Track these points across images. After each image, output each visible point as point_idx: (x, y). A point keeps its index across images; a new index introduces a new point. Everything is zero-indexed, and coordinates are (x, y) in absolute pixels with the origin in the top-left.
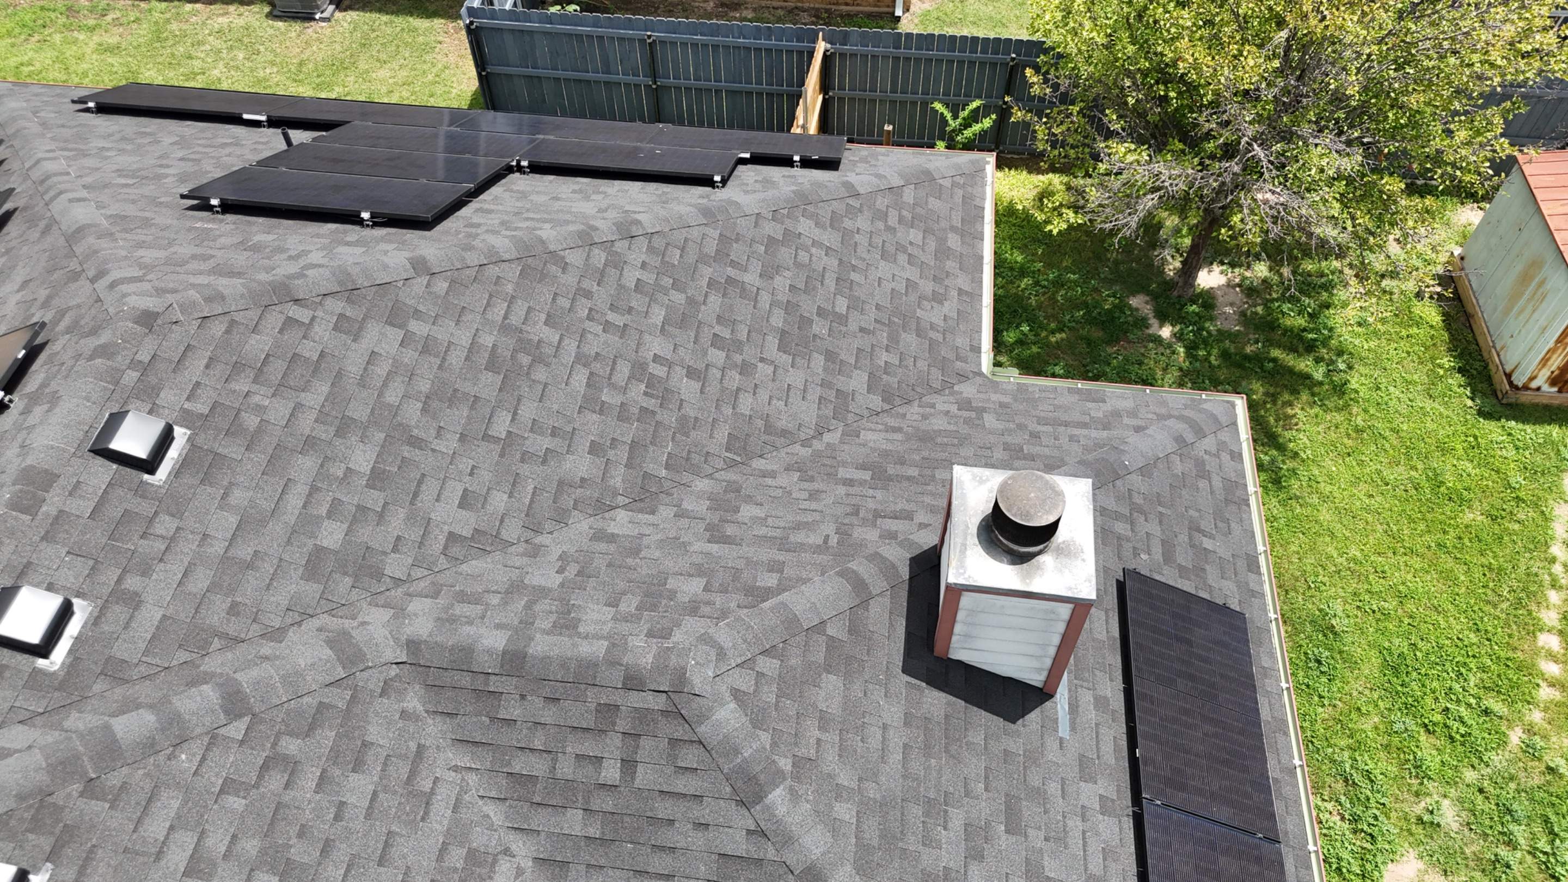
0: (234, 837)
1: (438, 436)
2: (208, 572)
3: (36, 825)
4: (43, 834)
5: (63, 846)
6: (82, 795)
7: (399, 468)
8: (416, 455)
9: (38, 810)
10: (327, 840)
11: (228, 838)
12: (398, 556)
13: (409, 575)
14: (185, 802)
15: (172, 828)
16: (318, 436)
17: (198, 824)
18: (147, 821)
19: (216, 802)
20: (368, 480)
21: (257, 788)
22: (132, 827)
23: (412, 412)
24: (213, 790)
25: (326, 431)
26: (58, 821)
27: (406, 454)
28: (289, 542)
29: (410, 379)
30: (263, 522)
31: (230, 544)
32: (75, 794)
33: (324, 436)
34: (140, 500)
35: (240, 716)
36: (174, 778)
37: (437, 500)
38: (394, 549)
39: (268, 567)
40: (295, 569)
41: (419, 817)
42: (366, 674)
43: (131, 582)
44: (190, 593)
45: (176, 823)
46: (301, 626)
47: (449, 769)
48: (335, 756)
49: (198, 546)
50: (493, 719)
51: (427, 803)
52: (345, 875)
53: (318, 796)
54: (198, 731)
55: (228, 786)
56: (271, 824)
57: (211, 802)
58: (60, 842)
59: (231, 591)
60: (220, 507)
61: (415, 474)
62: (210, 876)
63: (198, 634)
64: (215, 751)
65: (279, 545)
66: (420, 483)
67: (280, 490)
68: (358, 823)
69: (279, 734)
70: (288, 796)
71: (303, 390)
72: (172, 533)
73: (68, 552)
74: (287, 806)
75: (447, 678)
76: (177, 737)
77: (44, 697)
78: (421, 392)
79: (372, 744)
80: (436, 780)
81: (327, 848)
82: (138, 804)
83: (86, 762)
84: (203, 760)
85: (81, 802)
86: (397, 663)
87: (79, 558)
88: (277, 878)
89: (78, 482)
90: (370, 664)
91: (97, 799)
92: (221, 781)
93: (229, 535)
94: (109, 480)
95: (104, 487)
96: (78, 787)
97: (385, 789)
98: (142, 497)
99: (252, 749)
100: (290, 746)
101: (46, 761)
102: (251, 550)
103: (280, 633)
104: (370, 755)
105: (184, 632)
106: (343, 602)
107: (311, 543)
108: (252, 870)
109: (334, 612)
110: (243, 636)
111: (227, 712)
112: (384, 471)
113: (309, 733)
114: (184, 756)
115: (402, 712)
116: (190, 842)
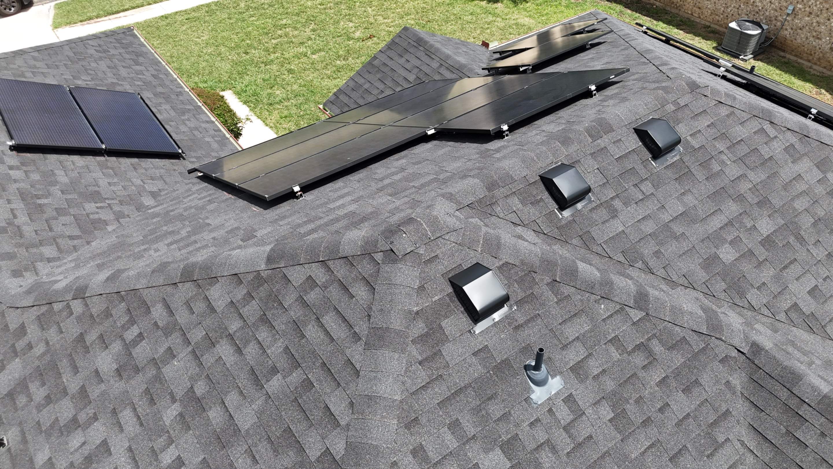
0: (604, 371)
1: (815, 244)
2: (655, 225)
3: (521, 281)
4: (521, 288)
5: (526, 302)
6: (548, 284)
7: (783, 246)
8: (797, 246)
9: (525, 275)
10: (649, 418)
11: (601, 369)
12: (759, 293)
13: (760, 308)
14: (591, 331)
15: (578, 338)
16: (746, 197)
17: (591, 347)
18: (569, 324)
19: (605, 344)
20: (763, 240)
21: (629, 355)
22: (561, 321)
23: (806, 221)
24: (607, 336)
25: (752, 198)
26: (531, 288)
27: (791, 241)
28: (703, 241)
29: (814, 203)
30: (694, 221)
31: (672, 220)
32: (545, 282)
33: (750, 200)
34: (642, 167)
35: (641, 309)
36: (592, 313)
37: (797, 279)
38: (759, 288)
39: (685, 246)
40: (698, 258)
41: (706, 453)
42: (718, 342)
43: (617, 204)
44: (641, 230)
45: (581, 337)
46: (686, 289)
47: (739, 440)
48: (677, 373)
49: (657, 209)
50: (788, 432)
51: (716, 449)
52: (648, 448)
53: (657, 388)
54: (616, 299)
55: (615, 341)
56: (625, 381)
57: (603, 342)
58: (526, 299)
59: (661, 243)
60: (678, 198)
61: (791, 256)
62: (582, 381)
63: (634, 253)
64: (618, 318)
65: (697, 239)
66: (791, 263)
67: (712, 211)
68: (670, 425)
69: (655, 335)
70: (641, 374)
71: (751, 169)
72: (648, 194)
73: (598, 168)
74: (638, 378)
75: (769, 384)
76: (605, 293)
77: (550, 227)
78: (816, 214)
79: (701, 385)
80: (727, 440)
81: (647, 422)
82: (570, 312)
83: (558, 270)
84: (611, 316)
85: (545, 287)
86: (738, 350)
87: (601, 175)
88: (613, 415)
89: (620, 140)
90: (723, 338)
91: (553, 293)
92: (613, 335)
93: (675, 215)
94: (634, 148)
95: (630, 150)
96: (547, 279)
97: (695, 418)
98: (644, 166)
99: (637, 331)
100: (657, 348)
101: (541, 255)
102: (681, 230)
103: (673, 284)
104: (696, 391)
105: (628, 246)
106: (715, 294)
107: (714, 250)
108: (603, 398)
109: (706, 296)
110: (655, 271)
111: (636, 302)
112: (774, 242)
113: (671, 348)
114: (603, 306)
115: (728, 382)
116: (583, 353)
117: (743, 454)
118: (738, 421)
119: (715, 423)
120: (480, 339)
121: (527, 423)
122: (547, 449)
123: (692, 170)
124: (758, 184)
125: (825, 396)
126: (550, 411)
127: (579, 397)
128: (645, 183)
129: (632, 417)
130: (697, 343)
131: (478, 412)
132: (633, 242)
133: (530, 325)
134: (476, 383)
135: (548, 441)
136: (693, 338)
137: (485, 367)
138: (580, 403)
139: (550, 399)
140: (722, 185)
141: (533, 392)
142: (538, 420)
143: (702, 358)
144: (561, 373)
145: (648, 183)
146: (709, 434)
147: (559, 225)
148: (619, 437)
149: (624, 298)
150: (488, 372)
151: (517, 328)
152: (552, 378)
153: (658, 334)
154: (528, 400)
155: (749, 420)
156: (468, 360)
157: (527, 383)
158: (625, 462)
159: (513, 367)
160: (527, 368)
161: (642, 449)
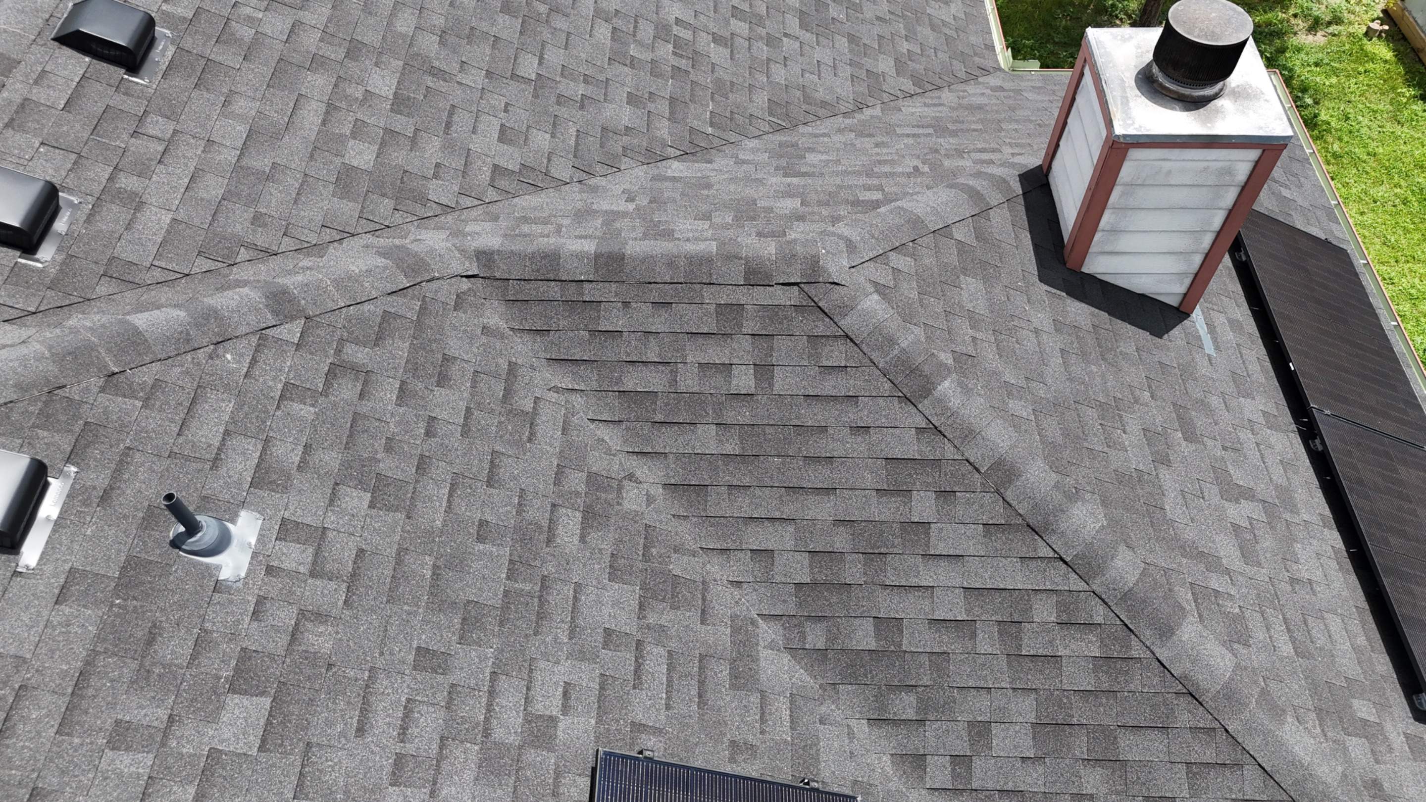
0: (308, 447)
1: (462, 70)
2: (220, 179)
3: (46, 420)
4: (58, 431)
5: (87, 446)
6: (103, 390)
7: (425, 96)
8: (442, 86)
9: (46, 404)
10: (422, 456)
11: (301, 449)
12: (441, 182)
13: (457, 202)
14: (239, 406)
15: (227, 433)
16: (326, 55)
17: (261, 430)
18: (194, 424)
19: (278, 407)
20: (393, 105)
21: (327, 396)
22: (177, 430)
23: (429, 44)
24: (272, 394)
25: (336, 52)
26: (76, 417)
27: (430, 84)
28: (312, 156)
29: (421, 12)
30: (276, 136)
31: (242, 154)
32: (95, 390)
33: (333, 56)
34: (124, 98)
35: (293, 318)
36: (221, 379)
37: (474, 132)
38: (436, 176)
39: (292, 182)
40: (324, 186)
41: (525, 438)
42: (434, 285)
43: (127, 182)
44: (202, 199)
45: (231, 427)
46: (342, 244)
47: (549, 390)
48: (414, 368)
49: (203, 152)
50: (593, 333)
51: (532, 424)
52: (450, 495)
53: (401, 410)
54: (243, 330)
55: (288, 392)
56: (351, 436)
57: (272, 409)
58: (83, 442)
59: (252, 200)
60: (222, 114)
61: (443, 104)
62: (285, 489)
63: (220, 242)
64: (268, 355)
65: (301, 160)
66: (451, 114)
67: (292, 105)
68: (455, 441)
69: (341, 340)
70: (365, 407)
71: (301, 9)
72: (169, 136)
73: (42, 143)
74: (366, 417)
75: (531, 291)
76: (215, 334)
77: (34, 295)
78: (435, 26)
79: (455, 358)
80: (537, 400)
81: (423, 464)
82: (181, 404)
83: (103, 354)
84: (254, 361)
85: (103, 398)
86: (467, 277)
87: (57, 151)
88: (369, 495)
89: (43, 71)
90: (437, 275)
91: (125, 396)
92: (280, 386)
93: (239, 144)
94: (82, 72)
95: (77, 80)
96: (95, 382)
97: (480, 406)
98: (126, 94)
99: (311, 353)
100: (358, 354)
101: (49, 351)
102: (268, 162)
103: (317, 249)
104: (454, 370)
105: (201, 238)
106: (387, 223)
107: (338, 161)
108: (337, 484)
109: (377, 233)
110: (275, 248)
111: (275, 313)
112: (409, 98)
113: (378, 340)
114: (229, 357)
115: (484, 327)
116: (253, 449)
117: (567, 401)
118: (532, 367)
119: (508, 392)
120: (48, 568)
121: (247, 620)
122: (309, 625)
123: (212, 57)
124: (326, 25)
125: (597, 256)
126: (270, 570)
127: (299, 511)
128: (149, 120)
129: (399, 475)
130: (408, 307)
131: (147, 679)
132: (206, 227)
133: (126, 477)
134: (105, 640)
135: (302, 613)
136: (397, 305)
137: (97, 603)
138: (308, 520)
139: (255, 555)
140: (277, 57)
141: (218, 568)
142: (261, 601)
143: (430, 321)
144: (243, 504)
145: (152, 118)
146: (510, 411)
147: (47, 281)
148: (400, 516)
149: (253, 321)
150: (112, 605)
151: (105, 497)
152: (233, 521)
153: (345, 334)
154: (218, 587)
155: (542, 355)
156: (55, 620)
157: (196, 565)
158: (434, 541)
159: (151, 562)
160: (176, 543)
161: (444, 504)
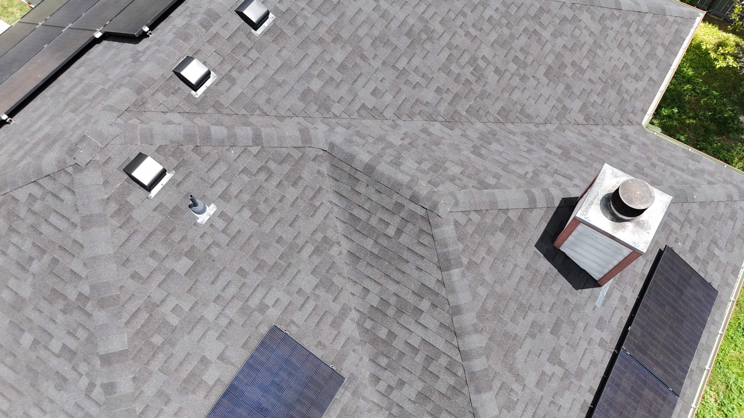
0: (241, 191)
3: (173, 154)
4: (175, 159)
5: (180, 167)
6: (192, 150)
9: (176, 149)
10: (274, 208)
11: (239, 191)
14: (228, 170)
15: (220, 177)
17: (230, 180)
18: (212, 170)
19: (239, 174)
21: (255, 176)
22: (206, 171)
24: (239, 169)
26: (181, 156)
28: (298, 81)
31: (275, 72)
32: (190, 149)
35: (257, 145)
36: (227, 159)
40: (297, 94)
41: (310, 215)
42: (310, 149)
43: (234, 73)
44: (254, 87)
45: (222, 176)
46: (290, 119)
47: (328, 201)
48: (287, 176)
50: (352, 189)
51: (315, 211)
53: (276, 190)
54: (241, 144)
55: (244, 170)
56: (255, 192)
57: (237, 174)
58: (180, 165)
59: (270, 92)
62: (228, 201)
63: (252, 106)
64: (245, 155)
68: (287, 207)
69: (269, 159)
70: (265, 184)
73: (215, 51)
74: (263, 188)
75: (341, 165)
76: (232, 143)
77: (190, 106)
79: (303, 178)
80: (322, 203)
81: (273, 211)
82: (211, 163)
83: (198, 139)
84: (239, 156)
85: (191, 153)
86: (323, 150)
88: (251, 214)
90: (313, 146)
91: (197, 154)
92: (243, 168)
96: (192, 147)
97: (302, 198)
99: (258, 160)
100: (272, 165)
101: (184, 131)
104: (300, 183)
105: (247, 103)
108: (243, 206)
110: (268, 113)
111: (253, 142)
113: (280, 163)
114: (232, 152)
115: (319, 171)
116: (225, 185)
117: (332, 208)
118: (327, 191)
119: (314, 197)
120: (156, 200)
121: (198, 237)
122: (214, 246)
126: (211, 225)
127: (228, 210)
129: (264, 211)
130: (297, 154)
132: (250, 99)
133: (186, 180)
134: (161, 226)
135: (214, 242)
136: (293, 152)
137: (163, 215)
138: (229, 214)
139: (210, 219)
141: (198, 218)
142: (205, 233)
143: (301, 162)
144: (214, 201)
146: (311, 204)
147: (196, 103)
148: (257, 224)
149: (245, 142)
150: (167, 217)
152: (209, 206)
153: (272, 157)
154: (195, 224)
155: (333, 188)
156: (151, 215)
157: (193, 215)
158: (263, 237)
159: (182, 209)
160: (190, 207)
161: (272, 226)
